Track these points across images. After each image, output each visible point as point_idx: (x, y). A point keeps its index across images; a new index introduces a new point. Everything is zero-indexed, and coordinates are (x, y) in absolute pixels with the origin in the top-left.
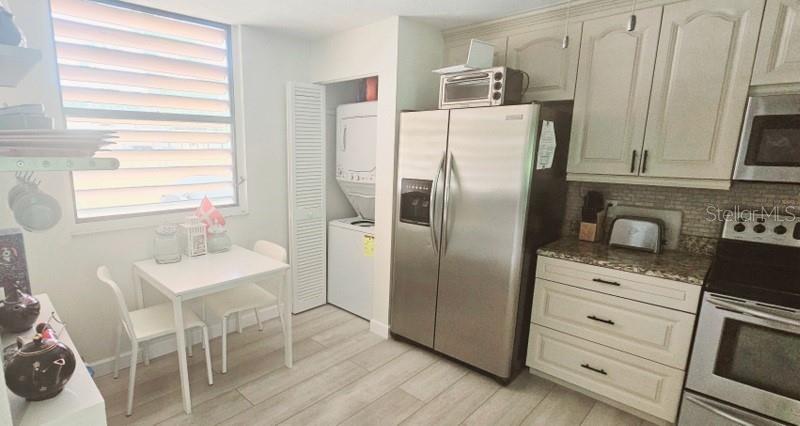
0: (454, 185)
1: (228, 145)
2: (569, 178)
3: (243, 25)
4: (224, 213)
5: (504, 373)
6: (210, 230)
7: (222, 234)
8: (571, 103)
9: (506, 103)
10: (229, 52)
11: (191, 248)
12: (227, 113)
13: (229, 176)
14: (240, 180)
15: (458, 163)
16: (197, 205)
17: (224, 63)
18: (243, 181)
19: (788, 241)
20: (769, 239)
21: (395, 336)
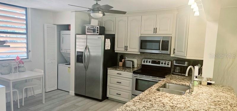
0: (88, 54)
1: (25, 41)
2: (116, 52)
3: (31, 8)
4: (24, 61)
5: (100, 98)
6: (19, 66)
7: (23, 67)
8: (115, 35)
9: (100, 35)
10: (26, 15)
11: (13, 70)
12: (25, 31)
13: (25, 50)
14: (29, 51)
15: (89, 47)
17: (24, 17)
18: (30, 51)
19: (150, 64)
20: (148, 64)
21: (76, 95)
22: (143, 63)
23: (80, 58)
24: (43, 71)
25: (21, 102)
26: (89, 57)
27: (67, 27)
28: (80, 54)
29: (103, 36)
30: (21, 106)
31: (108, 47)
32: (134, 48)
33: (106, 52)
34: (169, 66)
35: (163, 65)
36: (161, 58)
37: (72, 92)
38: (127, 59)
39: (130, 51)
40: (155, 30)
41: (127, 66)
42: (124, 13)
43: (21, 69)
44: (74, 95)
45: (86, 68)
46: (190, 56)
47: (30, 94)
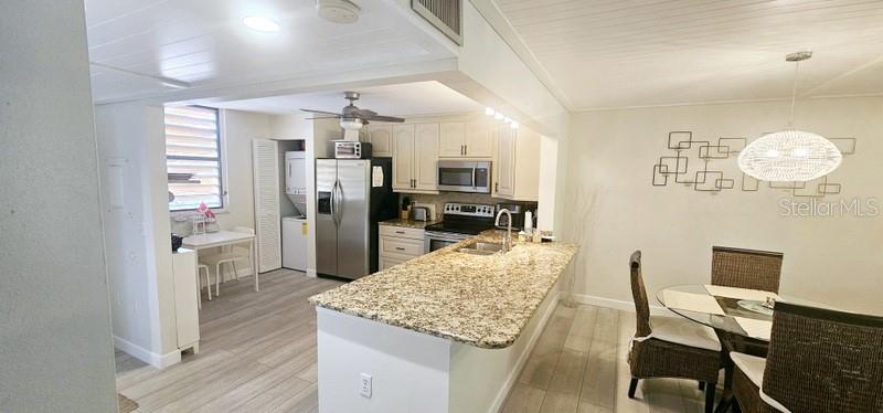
1: (216, 174)
3: (227, 110)
4: (213, 211)
6: (207, 221)
7: (214, 223)
8: (391, 158)
9: (362, 158)
10: (217, 122)
11: (196, 228)
12: (215, 155)
13: (217, 191)
14: (223, 193)
15: (342, 184)
16: (198, 207)
17: (214, 128)
18: (226, 193)
19: (459, 213)
20: (455, 212)
21: (320, 275)
22: (446, 212)
23: (324, 204)
24: (253, 231)
25: (213, 290)
26: (343, 203)
27: (299, 145)
28: (324, 196)
29: (368, 161)
30: (214, 296)
31: (379, 181)
32: (428, 183)
33: (374, 192)
34: (492, 215)
35: (481, 214)
36: (478, 201)
37: (312, 272)
38: (417, 205)
39: (421, 188)
40: (464, 149)
41: (418, 217)
42: (402, 120)
43: (210, 227)
44: (315, 276)
45: (337, 223)
46: (520, 195)
47: (228, 277)
